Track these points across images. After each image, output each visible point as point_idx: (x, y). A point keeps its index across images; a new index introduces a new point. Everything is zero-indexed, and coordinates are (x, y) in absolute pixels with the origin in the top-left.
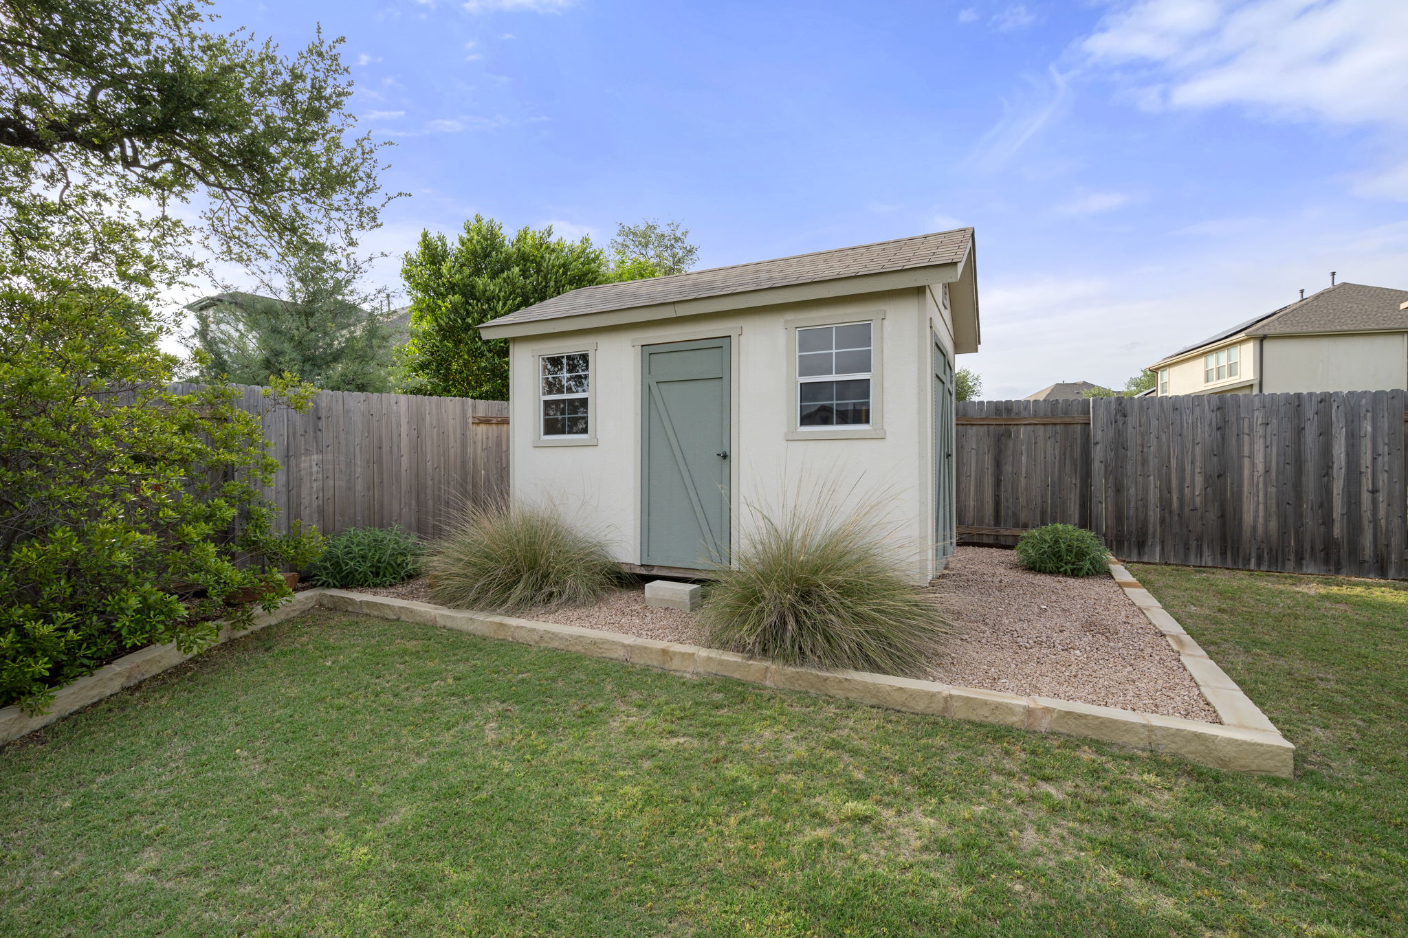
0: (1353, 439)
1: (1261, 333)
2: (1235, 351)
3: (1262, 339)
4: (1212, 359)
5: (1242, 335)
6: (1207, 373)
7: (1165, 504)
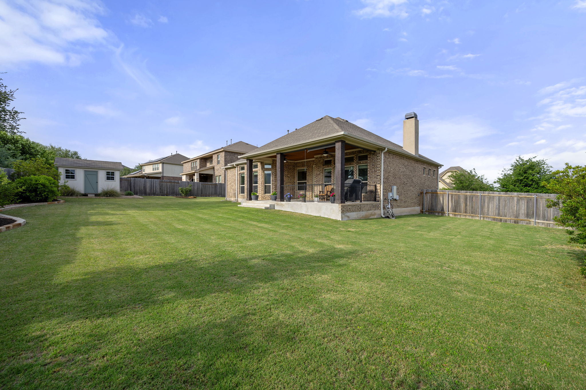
0: (156, 183)
1: (163, 162)
2: (158, 165)
3: (163, 163)
4: (154, 166)
5: (159, 162)
6: (153, 168)
7: (139, 190)
